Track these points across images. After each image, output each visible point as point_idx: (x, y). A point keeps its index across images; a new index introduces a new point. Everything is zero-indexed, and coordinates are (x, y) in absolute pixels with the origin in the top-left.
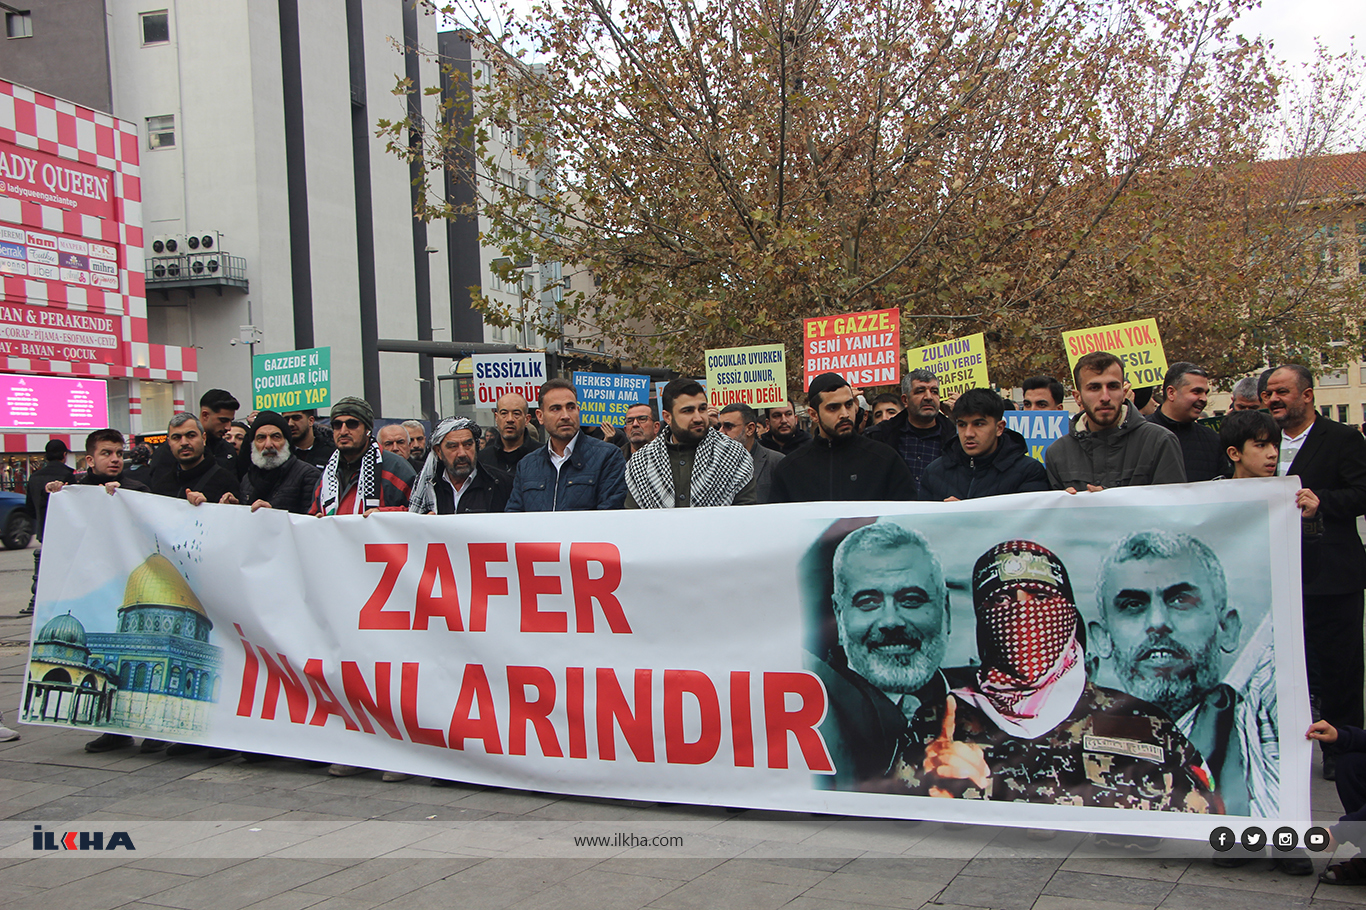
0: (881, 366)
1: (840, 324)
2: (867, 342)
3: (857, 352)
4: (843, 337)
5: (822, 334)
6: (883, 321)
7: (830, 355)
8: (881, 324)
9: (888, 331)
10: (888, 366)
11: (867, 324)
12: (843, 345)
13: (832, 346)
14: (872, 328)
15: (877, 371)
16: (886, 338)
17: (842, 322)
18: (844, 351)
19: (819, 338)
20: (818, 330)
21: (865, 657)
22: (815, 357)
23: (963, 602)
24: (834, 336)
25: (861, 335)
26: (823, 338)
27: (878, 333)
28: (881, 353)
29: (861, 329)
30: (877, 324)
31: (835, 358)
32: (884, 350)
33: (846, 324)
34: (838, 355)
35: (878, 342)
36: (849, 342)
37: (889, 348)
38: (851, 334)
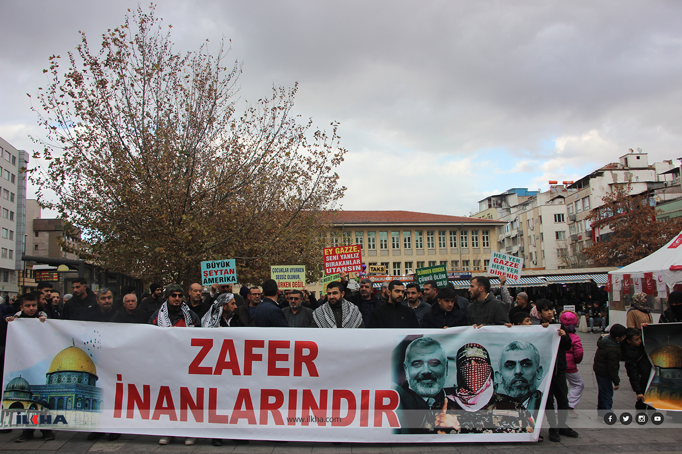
0: (355, 265)
1: (338, 250)
2: (349, 257)
3: (345, 260)
4: (339, 255)
5: (331, 254)
6: (354, 249)
7: (335, 261)
8: (354, 250)
9: (357, 252)
10: (358, 265)
11: (348, 250)
12: (340, 257)
13: (335, 258)
14: (350, 251)
15: (354, 267)
16: (356, 255)
17: (339, 249)
18: (340, 259)
19: (329, 255)
20: (329, 252)
21: (415, 384)
22: (329, 262)
23: (453, 364)
24: (336, 254)
25: (346, 254)
26: (331, 255)
27: (353, 253)
28: (355, 260)
29: (346, 252)
30: (352, 250)
31: (337, 262)
32: (356, 259)
33: (340, 250)
34: (338, 261)
35: (353, 256)
36: (342, 256)
37: (358, 259)
38: (342, 254)
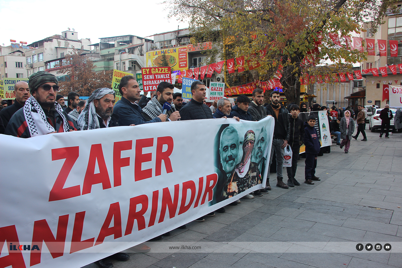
1: (153, 70)
2: (162, 76)
3: (159, 79)
4: (154, 74)
5: (148, 73)
6: (166, 70)
7: (151, 80)
8: (166, 71)
9: (168, 73)
11: (161, 71)
12: (155, 77)
13: (151, 77)
14: (163, 72)
16: (167, 75)
17: (154, 69)
18: (155, 79)
19: (147, 74)
20: (146, 71)
21: (226, 165)
22: (147, 80)
24: (151, 74)
25: (160, 74)
26: (148, 74)
27: (165, 74)
29: (160, 72)
30: (164, 71)
31: (153, 81)
33: (155, 70)
34: (153, 80)
35: (165, 77)
36: (156, 76)
37: (169, 79)
38: (157, 74)
